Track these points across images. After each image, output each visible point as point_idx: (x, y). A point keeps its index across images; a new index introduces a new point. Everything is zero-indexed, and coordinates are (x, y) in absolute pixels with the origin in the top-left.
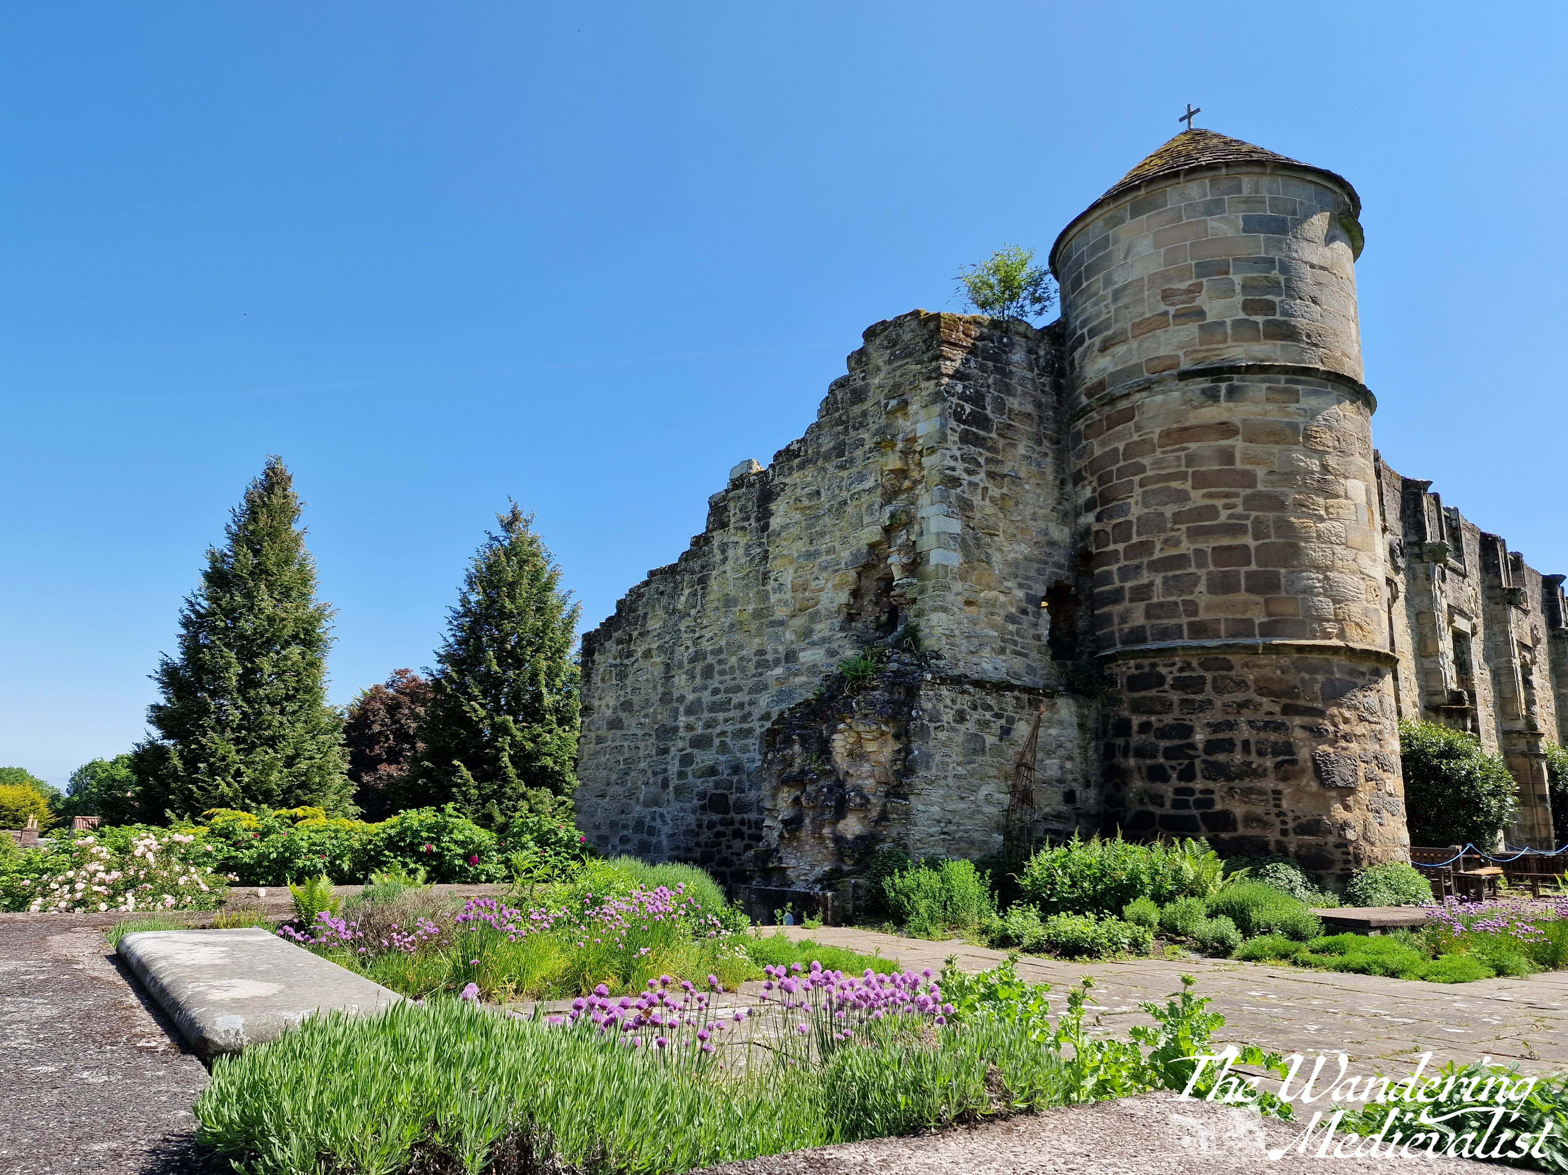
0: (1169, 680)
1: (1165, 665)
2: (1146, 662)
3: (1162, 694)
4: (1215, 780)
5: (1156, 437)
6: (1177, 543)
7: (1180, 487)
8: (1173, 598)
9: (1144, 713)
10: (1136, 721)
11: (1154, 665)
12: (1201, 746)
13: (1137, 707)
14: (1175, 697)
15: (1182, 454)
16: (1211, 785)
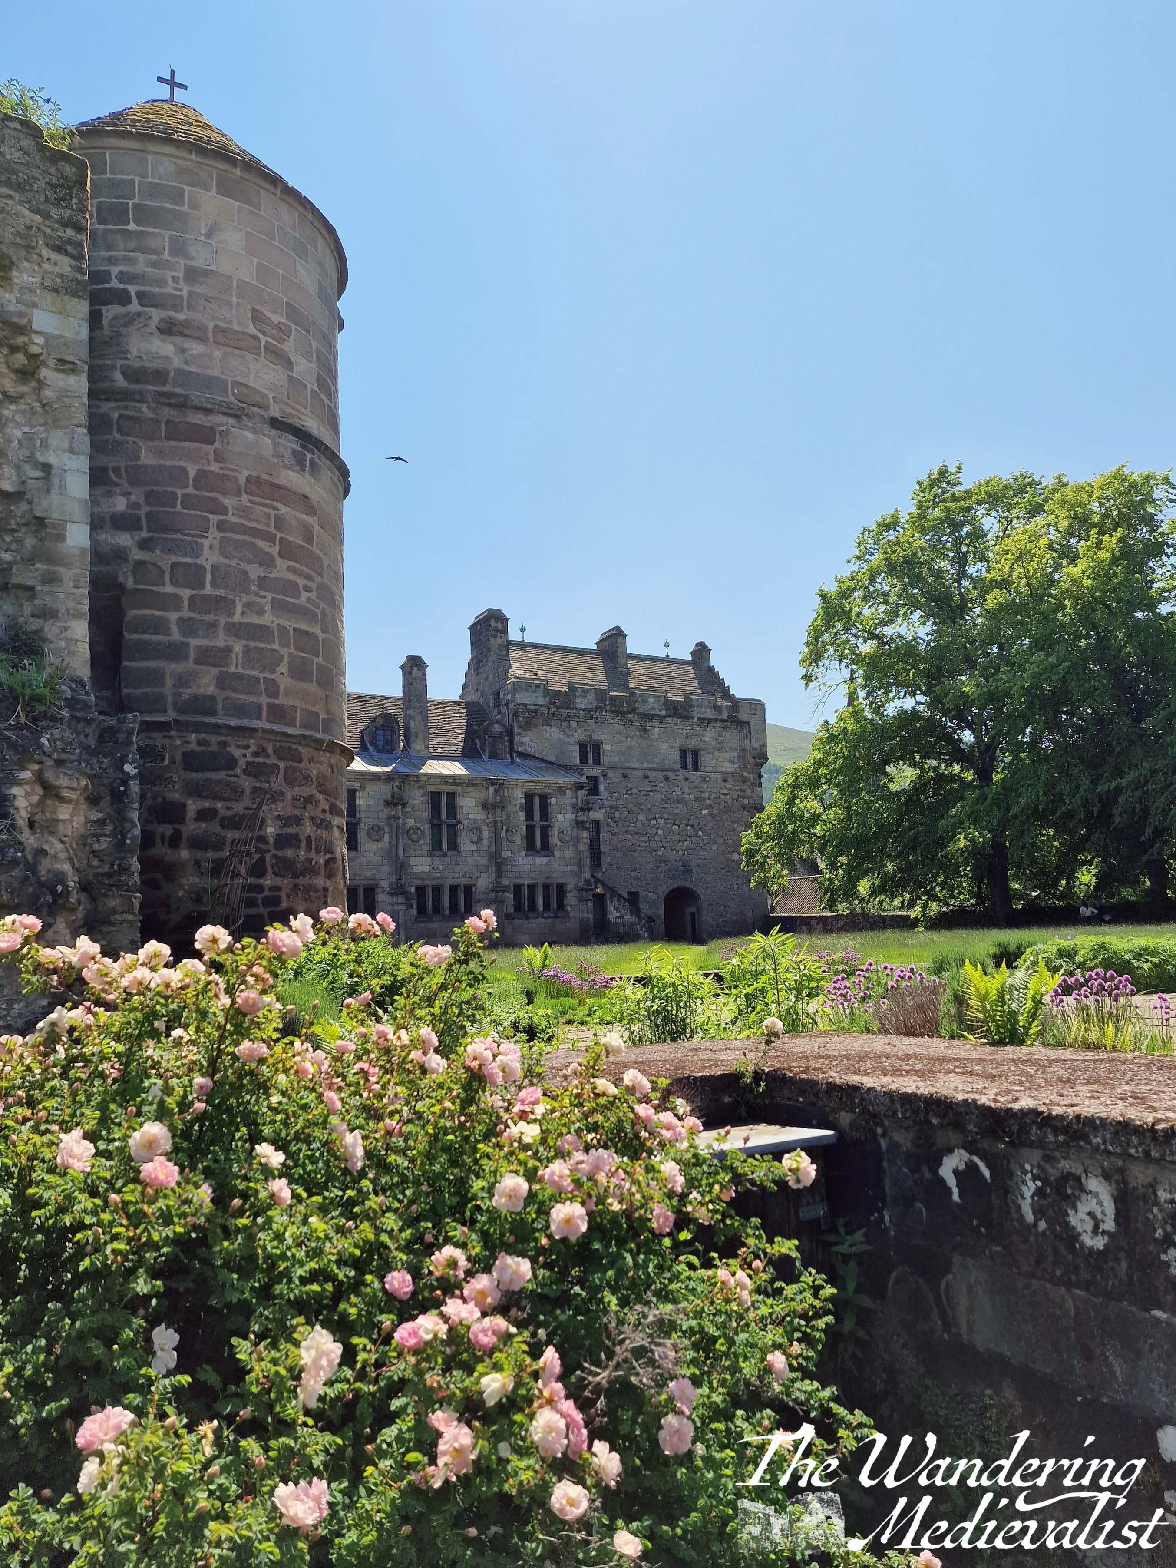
0: (242, 763)
1: (238, 746)
2: (213, 739)
3: (233, 779)
4: (283, 876)
5: (242, 481)
6: (261, 612)
7: (268, 550)
8: (254, 673)
9: (206, 798)
10: (193, 806)
11: (224, 744)
12: (272, 840)
13: (196, 790)
14: (247, 783)
15: (272, 512)
16: (279, 881)
